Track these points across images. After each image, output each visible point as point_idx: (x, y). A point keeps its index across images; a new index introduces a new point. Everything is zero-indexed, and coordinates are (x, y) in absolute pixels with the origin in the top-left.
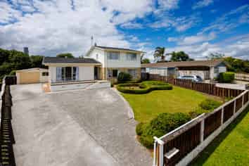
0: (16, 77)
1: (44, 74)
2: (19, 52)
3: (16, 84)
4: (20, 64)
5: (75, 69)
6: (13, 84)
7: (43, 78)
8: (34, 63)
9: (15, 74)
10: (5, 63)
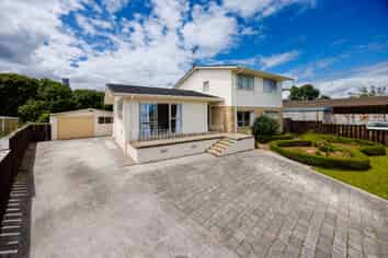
0: (49, 127)
1: (101, 120)
2: (54, 83)
3: (50, 139)
4: (57, 102)
5: (174, 107)
6: (43, 140)
7: (101, 128)
8: (80, 101)
9: (48, 119)
10: (30, 102)
